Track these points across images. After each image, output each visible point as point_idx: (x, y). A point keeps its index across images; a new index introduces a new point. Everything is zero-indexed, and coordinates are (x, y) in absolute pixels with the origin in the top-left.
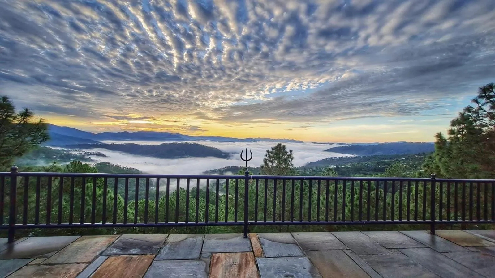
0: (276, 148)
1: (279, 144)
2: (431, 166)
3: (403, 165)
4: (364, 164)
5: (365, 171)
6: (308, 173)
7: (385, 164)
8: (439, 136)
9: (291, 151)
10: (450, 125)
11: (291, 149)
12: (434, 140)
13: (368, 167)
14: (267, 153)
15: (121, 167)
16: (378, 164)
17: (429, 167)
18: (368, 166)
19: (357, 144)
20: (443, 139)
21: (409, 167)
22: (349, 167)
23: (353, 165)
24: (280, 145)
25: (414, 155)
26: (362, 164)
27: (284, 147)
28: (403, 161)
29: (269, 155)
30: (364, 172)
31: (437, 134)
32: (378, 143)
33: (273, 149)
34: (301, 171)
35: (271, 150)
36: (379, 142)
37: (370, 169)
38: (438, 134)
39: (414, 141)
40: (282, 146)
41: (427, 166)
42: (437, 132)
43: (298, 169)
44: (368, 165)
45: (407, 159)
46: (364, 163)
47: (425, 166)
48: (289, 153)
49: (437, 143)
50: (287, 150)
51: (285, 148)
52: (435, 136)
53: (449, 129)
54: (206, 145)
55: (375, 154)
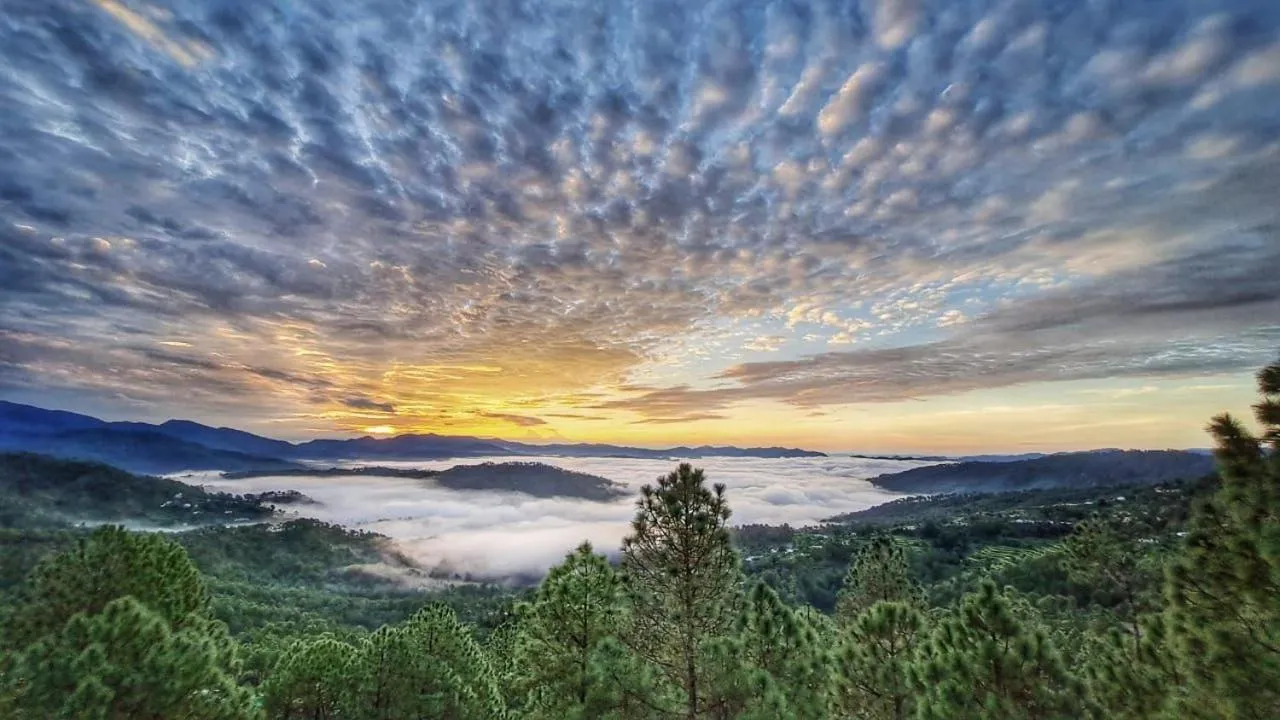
0: (673, 478)
1: (682, 466)
2: (1216, 541)
3: (1122, 517)
4: (1004, 516)
5: (1011, 535)
6: (847, 542)
7: (1068, 514)
8: (1225, 427)
9: (720, 489)
10: (1258, 387)
11: (719, 481)
12: (1209, 443)
13: (1016, 523)
14: (645, 499)
15: (348, 530)
16: (1047, 513)
17: (1210, 547)
18: (1019, 521)
19: (979, 457)
20: (1244, 440)
21: (1140, 523)
22: (962, 524)
23: (973, 519)
24: (685, 468)
25: (1152, 488)
26: (1000, 516)
27: (698, 476)
28: (1119, 506)
29: (650, 502)
30: (1009, 539)
31: (1215, 423)
32: (1039, 454)
33: (662, 481)
34: (825, 537)
35: (655, 485)
36: (1042, 453)
37: (1025, 531)
38: (1220, 420)
39: (1144, 447)
40: (693, 470)
41: (1201, 542)
42: (1215, 415)
43: (816, 532)
44: (1017, 518)
45: (1130, 499)
46: (1004, 513)
47: (1193, 542)
48: (714, 495)
49: (1223, 454)
50: (708, 485)
51: (703, 479)
52: (1208, 430)
53: (1258, 403)
54: (568, 469)
55: (1035, 485)
